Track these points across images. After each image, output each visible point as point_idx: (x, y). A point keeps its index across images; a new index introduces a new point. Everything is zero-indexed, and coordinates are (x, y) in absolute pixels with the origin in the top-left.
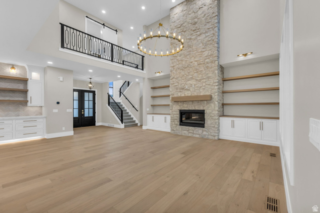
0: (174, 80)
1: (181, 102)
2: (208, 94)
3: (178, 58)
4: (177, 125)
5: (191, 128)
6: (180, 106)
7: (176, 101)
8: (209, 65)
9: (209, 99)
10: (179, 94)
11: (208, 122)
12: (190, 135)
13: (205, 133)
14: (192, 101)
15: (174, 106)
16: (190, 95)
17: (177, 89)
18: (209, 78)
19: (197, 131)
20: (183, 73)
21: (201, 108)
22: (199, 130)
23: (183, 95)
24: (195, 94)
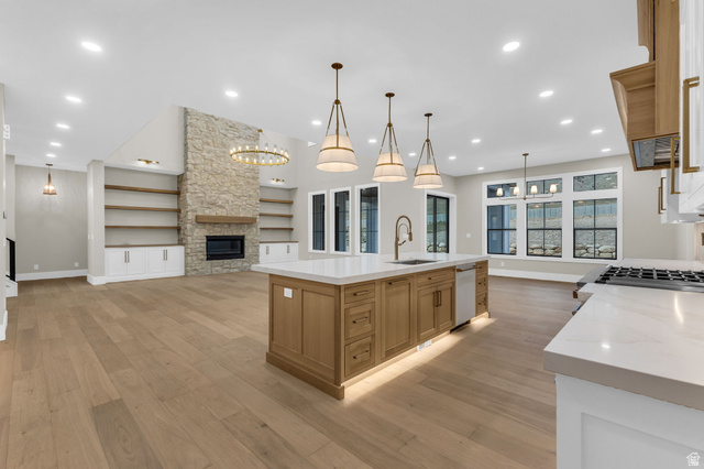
0: (196, 187)
1: (210, 223)
2: (249, 215)
3: (204, 154)
4: (202, 260)
5: (226, 261)
6: (208, 230)
7: (201, 221)
8: (251, 180)
9: (250, 222)
10: (207, 212)
11: (248, 250)
12: (225, 271)
13: (245, 264)
14: (229, 224)
15: (197, 230)
16: (225, 214)
17: (202, 203)
18: (250, 196)
19: (235, 265)
20: (213, 180)
21: (241, 234)
22: (237, 263)
23: (214, 214)
24: (233, 214)
